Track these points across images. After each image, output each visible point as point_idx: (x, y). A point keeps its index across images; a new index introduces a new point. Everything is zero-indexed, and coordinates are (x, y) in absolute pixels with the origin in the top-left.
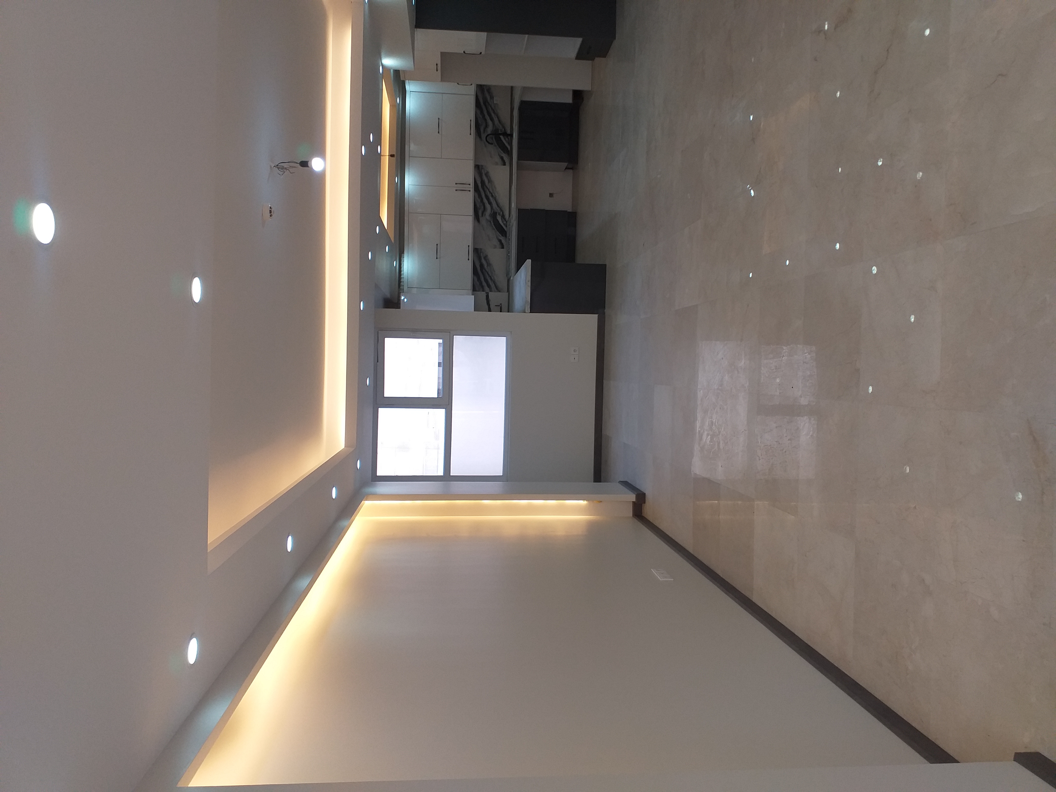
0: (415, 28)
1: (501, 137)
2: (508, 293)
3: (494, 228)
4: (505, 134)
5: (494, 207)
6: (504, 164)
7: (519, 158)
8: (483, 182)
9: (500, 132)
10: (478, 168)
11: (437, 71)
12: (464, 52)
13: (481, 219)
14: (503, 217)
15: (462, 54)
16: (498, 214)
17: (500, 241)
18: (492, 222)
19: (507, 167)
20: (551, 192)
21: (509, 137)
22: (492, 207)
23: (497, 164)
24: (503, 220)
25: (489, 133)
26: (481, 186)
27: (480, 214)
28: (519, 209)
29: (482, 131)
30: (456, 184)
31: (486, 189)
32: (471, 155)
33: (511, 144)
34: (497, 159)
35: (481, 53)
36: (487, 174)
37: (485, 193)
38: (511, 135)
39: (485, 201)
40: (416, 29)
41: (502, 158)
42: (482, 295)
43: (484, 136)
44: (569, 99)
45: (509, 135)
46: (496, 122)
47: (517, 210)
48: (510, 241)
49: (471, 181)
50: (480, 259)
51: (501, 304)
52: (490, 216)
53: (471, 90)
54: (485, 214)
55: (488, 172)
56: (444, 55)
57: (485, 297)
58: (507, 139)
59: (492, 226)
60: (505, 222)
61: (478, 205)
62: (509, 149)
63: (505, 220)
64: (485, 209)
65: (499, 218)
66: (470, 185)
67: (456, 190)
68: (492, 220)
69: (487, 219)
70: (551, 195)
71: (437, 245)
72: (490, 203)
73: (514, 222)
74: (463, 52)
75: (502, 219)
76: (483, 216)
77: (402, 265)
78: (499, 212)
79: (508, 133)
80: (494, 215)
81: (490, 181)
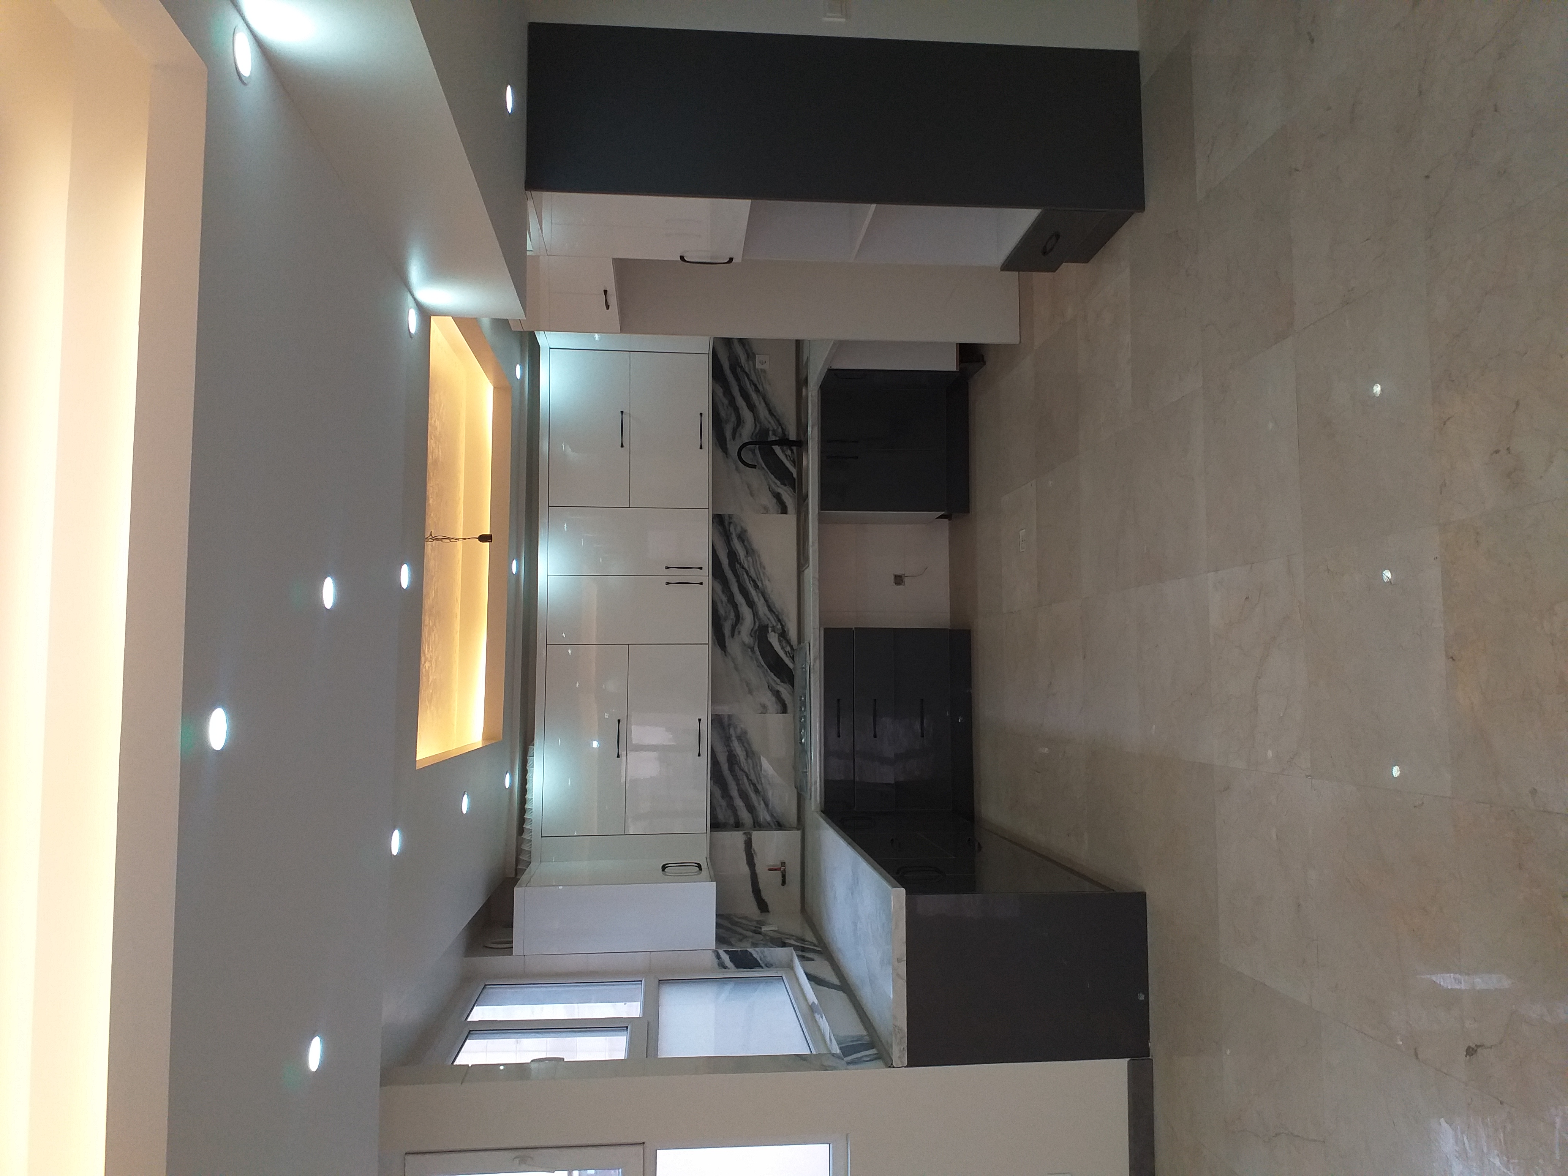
0: (526, 190)
1: (777, 449)
2: (799, 833)
3: (763, 663)
4: (784, 442)
5: (761, 613)
6: (784, 511)
7: (824, 505)
8: (732, 556)
9: (772, 438)
10: (721, 522)
11: (608, 307)
12: (682, 258)
13: (729, 642)
14: (783, 635)
15: (674, 262)
16: (770, 629)
17: (777, 694)
18: (756, 649)
19: (791, 519)
20: (898, 573)
21: (794, 448)
22: (755, 614)
23: (766, 510)
24: (784, 644)
25: (746, 440)
26: (729, 565)
27: (727, 631)
28: (826, 630)
29: (728, 434)
30: (667, 568)
31: (740, 571)
32: (702, 495)
33: (798, 462)
34: (767, 500)
35: (731, 260)
36: (743, 537)
37: (738, 581)
38: (800, 444)
39: (740, 599)
40: (528, 193)
41: (778, 497)
42: (734, 839)
43: (733, 447)
44: (949, 363)
45: (794, 443)
46: (763, 412)
47: (822, 632)
48: (805, 707)
49: (704, 557)
50: (727, 740)
51: (783, 864)
52: (750, 634)
53: (702, 345)
54: (739, 633)
55: (744, 531)
56: (623, 267)
57: (741, 846)
58: (789, 452)
59: (757, 660)
60: (788, 649)
61: (722, 611)
62: (795, 475)
63: (788, 642)
64: (738, 618)
65: (773, 639)
66: (701, 568)
67: (668, 583)
68: (757, 643)
69: (744, 644)
70: (899, 580)
71: (619, 721)
72: (751, 604)
73: (815, 662)
74: (679, 259)
75: (780, 641)
76: (735, 636)
77: (529, 775)
78: (775, 624)
79: (791, 439)
80: (761, 633)
81: (750, 552)
